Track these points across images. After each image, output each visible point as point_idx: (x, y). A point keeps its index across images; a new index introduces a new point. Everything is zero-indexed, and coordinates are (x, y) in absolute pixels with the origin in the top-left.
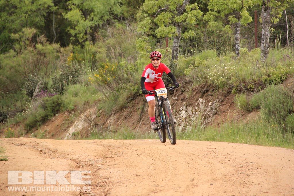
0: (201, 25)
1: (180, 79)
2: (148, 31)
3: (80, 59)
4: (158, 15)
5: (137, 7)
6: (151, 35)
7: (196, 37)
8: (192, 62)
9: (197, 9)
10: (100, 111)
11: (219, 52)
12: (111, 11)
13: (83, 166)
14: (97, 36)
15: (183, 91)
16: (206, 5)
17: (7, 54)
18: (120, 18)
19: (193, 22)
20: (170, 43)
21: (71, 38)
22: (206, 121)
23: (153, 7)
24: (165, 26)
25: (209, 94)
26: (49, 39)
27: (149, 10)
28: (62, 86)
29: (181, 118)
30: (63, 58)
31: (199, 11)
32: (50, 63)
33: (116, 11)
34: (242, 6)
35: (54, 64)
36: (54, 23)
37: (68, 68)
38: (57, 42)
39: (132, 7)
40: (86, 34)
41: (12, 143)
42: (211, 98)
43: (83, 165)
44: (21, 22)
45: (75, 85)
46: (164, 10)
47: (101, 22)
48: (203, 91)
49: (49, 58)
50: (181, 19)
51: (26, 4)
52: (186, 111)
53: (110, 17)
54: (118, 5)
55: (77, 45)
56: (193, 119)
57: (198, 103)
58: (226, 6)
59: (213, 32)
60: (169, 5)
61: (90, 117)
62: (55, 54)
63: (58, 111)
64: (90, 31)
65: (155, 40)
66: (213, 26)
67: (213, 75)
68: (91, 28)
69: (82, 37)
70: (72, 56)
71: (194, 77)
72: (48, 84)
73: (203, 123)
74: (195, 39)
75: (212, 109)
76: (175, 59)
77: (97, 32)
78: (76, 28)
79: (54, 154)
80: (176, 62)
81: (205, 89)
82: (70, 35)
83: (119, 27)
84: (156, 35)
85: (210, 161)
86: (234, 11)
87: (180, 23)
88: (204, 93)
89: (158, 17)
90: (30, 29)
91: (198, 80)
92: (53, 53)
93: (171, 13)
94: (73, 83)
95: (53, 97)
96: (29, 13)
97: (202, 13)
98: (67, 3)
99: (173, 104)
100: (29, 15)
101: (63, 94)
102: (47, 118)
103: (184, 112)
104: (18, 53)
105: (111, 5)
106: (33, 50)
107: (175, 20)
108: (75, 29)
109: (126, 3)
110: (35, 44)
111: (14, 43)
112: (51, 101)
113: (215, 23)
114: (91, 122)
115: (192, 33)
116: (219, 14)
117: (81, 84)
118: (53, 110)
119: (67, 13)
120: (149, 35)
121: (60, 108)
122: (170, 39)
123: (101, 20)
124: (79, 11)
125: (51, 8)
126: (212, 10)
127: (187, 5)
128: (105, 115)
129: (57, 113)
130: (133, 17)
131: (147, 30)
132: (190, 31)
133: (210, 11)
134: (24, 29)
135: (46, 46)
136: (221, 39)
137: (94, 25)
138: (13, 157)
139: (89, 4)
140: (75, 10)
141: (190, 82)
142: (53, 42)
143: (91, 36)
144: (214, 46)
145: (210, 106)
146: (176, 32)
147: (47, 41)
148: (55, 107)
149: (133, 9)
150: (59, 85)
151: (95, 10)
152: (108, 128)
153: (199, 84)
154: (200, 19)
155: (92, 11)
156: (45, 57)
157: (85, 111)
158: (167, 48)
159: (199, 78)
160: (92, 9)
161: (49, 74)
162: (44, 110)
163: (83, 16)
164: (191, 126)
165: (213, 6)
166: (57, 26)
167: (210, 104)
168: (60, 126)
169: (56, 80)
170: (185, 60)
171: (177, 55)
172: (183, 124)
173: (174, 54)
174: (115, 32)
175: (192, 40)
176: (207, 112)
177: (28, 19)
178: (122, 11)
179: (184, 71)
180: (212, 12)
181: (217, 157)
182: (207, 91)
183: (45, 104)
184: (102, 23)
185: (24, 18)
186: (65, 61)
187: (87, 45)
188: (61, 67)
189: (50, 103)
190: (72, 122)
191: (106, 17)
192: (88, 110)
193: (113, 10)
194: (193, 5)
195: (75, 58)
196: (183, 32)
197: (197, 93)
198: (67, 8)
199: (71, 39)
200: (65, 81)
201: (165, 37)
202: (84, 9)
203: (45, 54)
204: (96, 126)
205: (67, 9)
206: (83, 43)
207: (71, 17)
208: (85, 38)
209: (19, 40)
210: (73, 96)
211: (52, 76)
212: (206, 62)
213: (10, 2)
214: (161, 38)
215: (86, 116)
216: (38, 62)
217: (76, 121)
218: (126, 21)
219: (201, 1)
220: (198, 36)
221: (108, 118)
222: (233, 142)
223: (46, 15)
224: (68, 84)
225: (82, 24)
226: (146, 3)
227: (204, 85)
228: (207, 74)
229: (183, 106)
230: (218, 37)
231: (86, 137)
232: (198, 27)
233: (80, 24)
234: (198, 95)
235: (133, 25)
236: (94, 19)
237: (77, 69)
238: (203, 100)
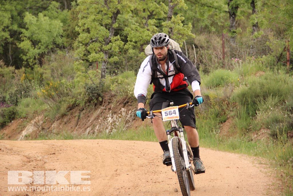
0: (123, 52)
1: (107, 93)
2: (82, 57)
3: (30, 79)
4: (90, 44)
5: (74, 39)
6: (85, 59)
7: (119, 61)
8: (116, 80)
9: (120, 40)
10: (46, 118)
11: (136, 73)
12: (54, 42)
13: (32, 161)
14: (44, 61)
15: (109, 103)
16: (126, 37)
18: (61, 47)
19: (117, 50)
20: (99, 66)
21: (24, 62)
22: (127, 125)
23: (86, 39)
24: (96, 53)
25: (129, 105)
26: (6, 63)
27: (83, 41)
28: (16, 99)
29: (108, 123)
30: (17, 78)
31: (121, 41)
32: (7, 81)
33: (58, 41)
35: (10, 82)
36: (10, 51)
37: (21, 86)
38: (12, 65)
39: (70, 38)
40: (35, 59)
42: (131, 108)
43: (33, 159)
45: (27, 98)
46: (95, 41)
47: (46, 50)
48: (125, 102)
49: (6, 78)
50: (108, 48)
52: (112, 118)
53: (53, 47)
54: (59, 37)
55: (28, 68)
56: (118, 124)
57: (121, 112)
58: (141, 38)
59: (132, 58)
60: (99, 37)
61: (39, 122)
62: (11, 74)
63: (13, 119)
64: (38, 57)
65: (88, 64)
66: (132, 53)
67: (132, 90)
68: (39, 54)
69: (31, 62)
70: (24, 76)
71: (118, 92)
72: (5, 98)
73: (125, 127)
74: (119, 62)
75: (131, 116)
76: (104, 78)
77: (43, 58)
78: (27, 54)
79: (10, 152)
80: (104, 80)
81: (126, 101)
82: (22, 60)
83: (60, 53)
84: (89, 60)
87: (107, 50)
88: (126, 104)
89: (90, 46)
91: (121, 94)
92: (9, 74)
93: (100, 43)
94: (25, 97)
95: (9, 108)
97: (123, 43)
98: (21, 36)
99: (102, 112)
101: (17, 105)
102: (5, 124)
103: (110, 118)
105: (54, 37)
107: (103, 49)
108: (26, 55)
109: (65, 36)
112: (8, 111)
113: (133, 51)
114: (39, 126)
115: (115, 59)
116: (136, 44)
117: (31, 98)
118: (9, 118)
119: (20, 43)
120: (83, 60)
121: (15, 116)
122: (100, 63)
123: (46, 49)
124: (30, 42)
125: (8, 40)
126: (131, 41)
127: (112, 37)
128: (50, 121)
129: (13, 120)
130: (71, 46)
131: (82, 55)
135: (4, 68)
136: (138, 63)
137: (41, 53)
139: (37, 37)
140: (26, 41)
141: (115, 95)
142: (10, 65)
143: (39, 60)
144: (133, 68)
145: (130, 113)
146: (104, 58)
147: (5, 64)
148: (11, 115)
149: (71, 40)
150: (14, 99)
151: (42, 41)
152: (52, 131)
153: (121, 97)
154: (122, 48)
155: (40, 42)
156: (3, 77)
157: (35, 118)
158: (97, 70)
159: (121, 93)
160: (39, 40)
161: (7, 90)
162: (3, 118)
163: (33, 46)
164: (115, 129)
165: (131, 38)
166: (13, 53)
167: (130, 112)
168: (15, 130)
169: (11, 95)
170: (111, 79)
171: (104, 75)
172: (109, 128)
173: (102, 74)
174: (57, 58)
175: (116, 63)
176: (128, 118)
178: (63, 41)
179: (110, 87)
180: (131, 43)
181: (135, 152)
182: (128, 102)
183: (4, 113)
184: (47, 51)
186: (19, 80)
187: (36, 67)
188: (15, 85)
189: (7, 112)
190: (24, 127)
191: (51, 46)
192: (37, 118)
193: (56, 41)
194: (117, 37)
195: (26, 78)
196: (110, 58)
197: (120, 104)
199: (24, 63)
200: (19, 95)
201: (95, 62)
202: (33, 40)
204: (43, 130)
205: (20, 40)
206: (33, 66)
207: (23, 46)
208: (34, 63)
210: (25, 107)
211: (9, 92)
212: (126, 80)
214: (93, 62)
215: (35, 122)
217: (28, 126)
218: (66, 49)
219: (122, 34)
220: (121, 61)
221: (52, 123)
222: (147, 141)
223: (4, 45)
224: (21, 98)
225: (32, 51)
226: (81, 35)
227: (125, 97)
228: (127, 89)
229: (110, 114)
230: (135, 61)
231: (35, 138)
232: (121, 54)
233: (30, 51)
234: (121, 105)
235: (71, 52)
236: (41, 48)
237: (28, 86)
238: (124, 109)
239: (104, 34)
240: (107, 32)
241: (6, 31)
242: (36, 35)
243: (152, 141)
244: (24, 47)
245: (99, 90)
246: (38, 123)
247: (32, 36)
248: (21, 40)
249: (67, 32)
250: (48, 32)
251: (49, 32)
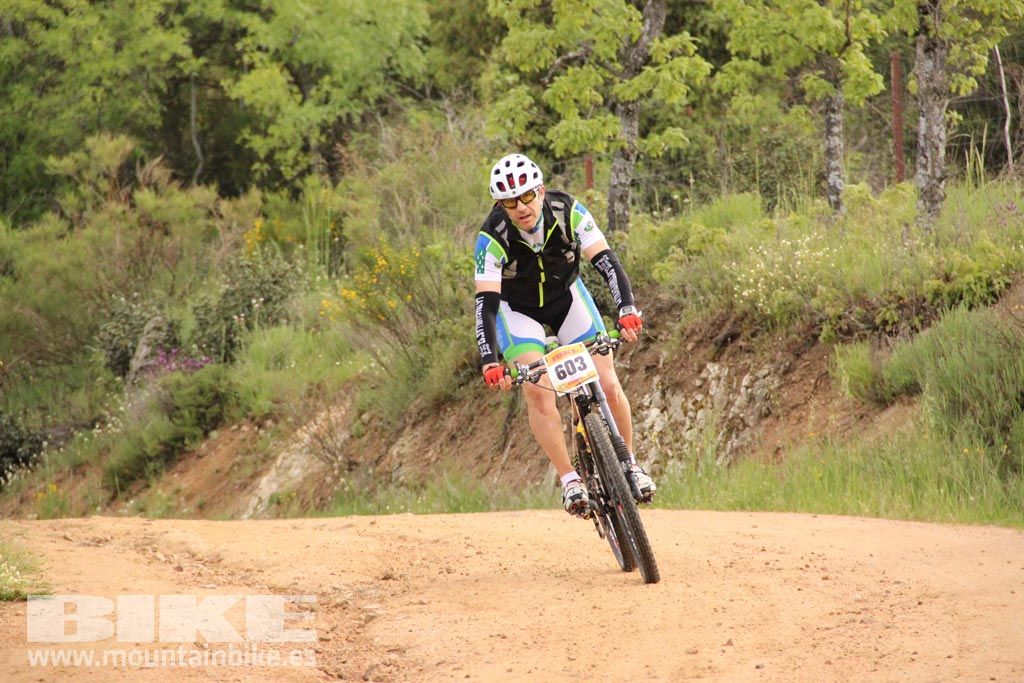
0: (705, 109)
2: (521, 135)
3: (288, 239)
4: (556, 78)
5: (482, 53)
6: (534, 146)
7: (688, 150)
8: (680, 237)
9: (692, 52)
10: (365, 417)
11: (769, 201)
12: (392, 69)
14: (347, 156)
15: (648, 340)
16: (720, 37)
17: (36, 230)
18: (422, 91)
19: (679, 98)
20: (598, 172)
21: (257, 166)
22: (735, 442)
23: (536, 50)
24: (582, 116)
25: (741, 347)
26: (180, 173)
27: (523, 63)
28: (228, 332)
29: (646, 433)
30: (230, 235)
31: (698, 59)
32: (185, 254)
33: (409, 66)
34: (844, 39)
35: (200, 258)
36: (193, 116)
37: (247, 271)
38: (206, 180)
40: (306, 149)
41: (66, 538)
42: (749, 361)
44: (82, 115)
45: (274, 330)
46: (575, 58)
47: (356, 107)
48: (720, 337)
49: (181, 236)
50: (636, 90)
51: (94, 54)
52: (664, 410)
53: (387, 90)
54: (413, 47)
55: (275, 190)
56: (688, 435)
57: (705, 380)
58: (790, 41)
59: (747, 132)
60: (594, 42)
61: (331, 437)
62: (202, 222)
63: (217, 422)
64: (319, 140)
65: (546, 165)
66: (746, 111)
67: (751, 281)
68: (323, 129)
69: (291, 161)
70: (261, 229)
71: (688, 289)
72: (178, 328)
73: (724, 449)
74: (686, 156)
75: (751, 399)
76: (620, 228)
77: (344, 143)
78: (272, 129)
79: (212, 572)
80: (622, 238)
81: (725, 331)
82: (252, 156)
83: (418, 121)
84: (551, 147)
85: (754, 579)
86: (818, 58)
87: (633, 102)
88: (725, 343)
89: (554, 85)
90: (112, 138)
91: (701, 298)
92: (193, 219)
93: (601, 70)
94: (266, 321)
95: (197, 374)
96: (108, 83)
97: (707, 66)
98: (239, 46)
100: (109, 91)
101: (233, 361)
102: (179, 445)
103: (655, 412)
104: (74, 223)
105: (390, 48)
106: (124, 212)
107: (617, 94)
108: (266, 134)
109: (441, 40)
110: (132, 190)
111: (60, 190)
112: (193, 389)
113: (753, 101)
114: (334, 454)
115: (675, 137)
116: (768, 69)
117: (295, 326)
118: (199, 419)
119: (237, 79)
121: (225, 408)
122: (600, 159)
123: (356, 101)
124: (282, 71)
125: (181, 65)
126: (744, 55)
127: (657, 40)
128: (383, 430)
129: (214, 428)
130: (468, 88)
131: (519, 130)
132: (670, 131)
133: (735, 61)
134: (90, 141)
135: (171, 195)
136: (775, 154)
137: (332, 119)
138: (70, 587)
139: (316, 49)
140: (267, 68)
141: (675, 306)
142: (194, 182)
143: (323, 155)
144: (754, 180)
145: (747, 388)
146: (618, 136)
147: (174, 177)
148: (207, 408)
149: (467, 57)
150: (220, 331)
151: (335, 66)
152: (394, 476)
153: (705, 311)
154: (700, 86)
155: (326, 70)
156: (167, 233)
157: (312, 417)
158: (590, 192)
159: (703, 294)
160: (324, 62)
161: (184, 293)
162: (170, 419)
163: (296, 89)
164: (680, 459)
165: (745, 40)
166: (207, 126)
167: (746, 381)
168: (227, 474)
169: (206, 313)
170: (654, 232)
171: (624, 215)
172: (653, 455)
173: (613, 211)
174: (407, 142)
175: (674, 159)
176: (737, 411)
177: (105, 104)
178: (429, 65)
179: (650, 271)
180: (744, 63)
181: (778, 565)
182: (734, 336)
183: (172, 396)
184: (360, 111)
185: (89, 99)
186: (237, 245)
187: (313, 188)
188: (223, 268)
189: (190, 394)
190: (268, 459)
191: (376, 90)
192: (323, 414)
193: (398, 66)
194: (676, 38)
195: (269, 235)
196: (644, 134)
197: (699, 343)
198: (237, 62)
199: (256, 171)
200: (238, 315)
201: (580, 155)
202: (296, 65)
203: (165, 224)
204: (350, 470)
205: (236, 66)
206: (298, 183)
207: (253, 92)
208: (303, 165)
209: (76, 178)
210: (267, 369)
211: (194, 301)
212: (727, 237)
213: (40, 49)
214: (569, 155)
215: (316, 436)
216: (143, 254)
217: (283, 454)
218: (446, 103)
219: (701, 25)
220: (696, 146)
221: (392, 439)
222: (830, 513)
223: (165, 90)
224: (249, 326)
225: (290, 115)
226: (513, 36)
227: (721, 314)
228: (732, 276)
229: (651, 391)
230: (766, 148)
231: (317, 508)
232: (695, 114)
233: (283, 115)
234: (703, 351)
235: (469, 115)
236: (333, 98)
237: (281, 273)
238: (720, 369)
239: (618, 29)
240: (630, 20)
241: (172, 25)
242: (309, 42)
243: (855, 515)
244: (258, 96)
245: (599, 284)
246: (328, 440)
247: (290, 45)
248: (242, 63)
249: (448, 21)
250: (364, 26)
251: (369, 23)
